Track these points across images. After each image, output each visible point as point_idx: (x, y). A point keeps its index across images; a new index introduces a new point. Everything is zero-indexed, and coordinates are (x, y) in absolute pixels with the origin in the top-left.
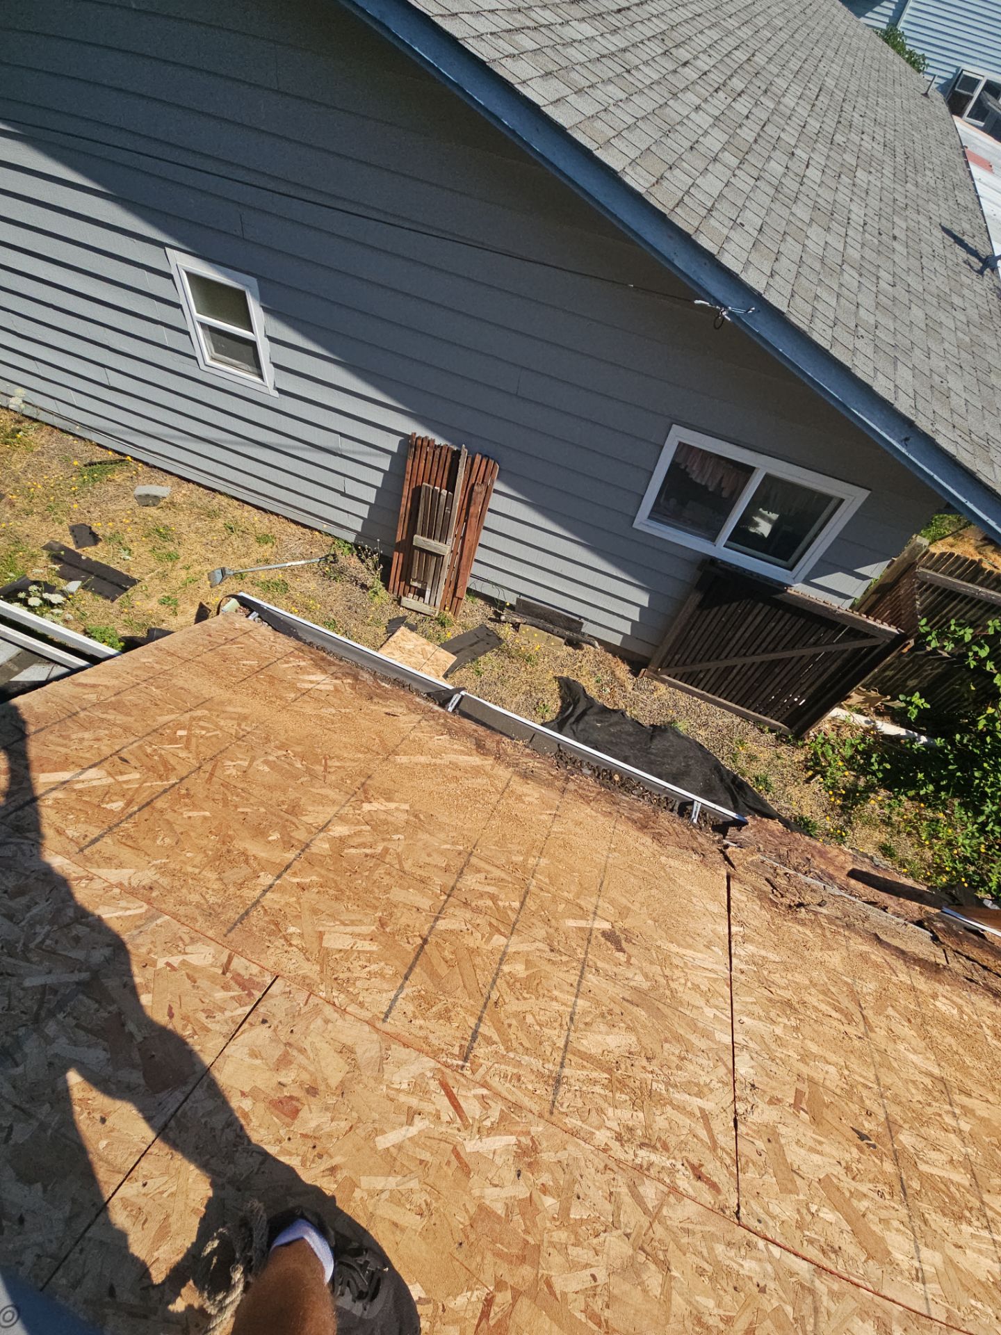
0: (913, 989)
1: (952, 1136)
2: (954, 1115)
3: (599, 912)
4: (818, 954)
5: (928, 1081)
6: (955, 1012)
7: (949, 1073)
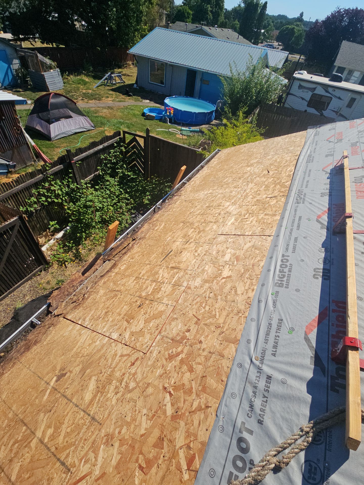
0: (116, 273)
1: (147, 282)
2: (143, 279)
3: (48, 382)
4: (98, 296)
5: (135, 282)
6: (125, 265)
7: (136, 275)
